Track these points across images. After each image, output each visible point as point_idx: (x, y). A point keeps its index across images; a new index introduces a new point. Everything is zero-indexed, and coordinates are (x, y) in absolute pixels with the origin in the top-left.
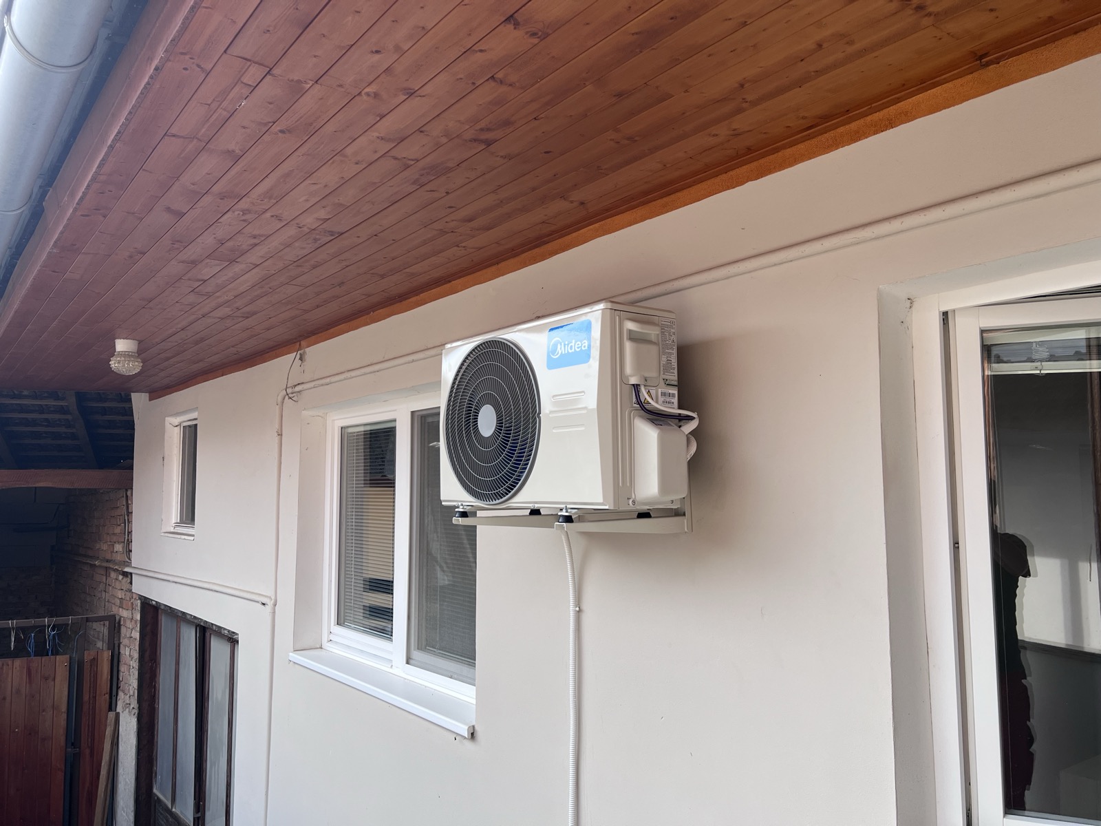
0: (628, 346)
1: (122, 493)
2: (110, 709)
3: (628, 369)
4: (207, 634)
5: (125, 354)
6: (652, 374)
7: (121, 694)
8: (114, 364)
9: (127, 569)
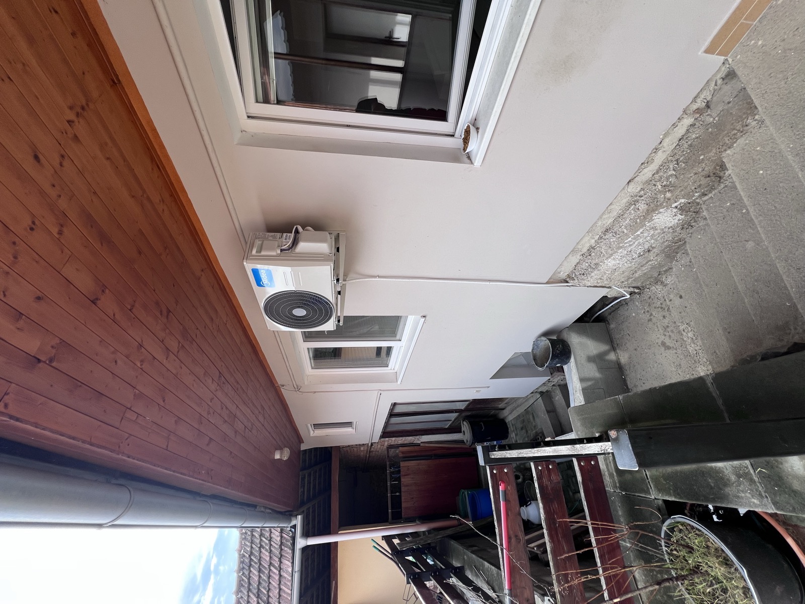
0: (263, 253)
1: (341, 449)
2: (420, 445)
3: (274, 253)
4: (393, 414)
5: (281, 454)
6: (276, 244)
7: (414, 442)
8: (285, 458)
9: (370, 445)
